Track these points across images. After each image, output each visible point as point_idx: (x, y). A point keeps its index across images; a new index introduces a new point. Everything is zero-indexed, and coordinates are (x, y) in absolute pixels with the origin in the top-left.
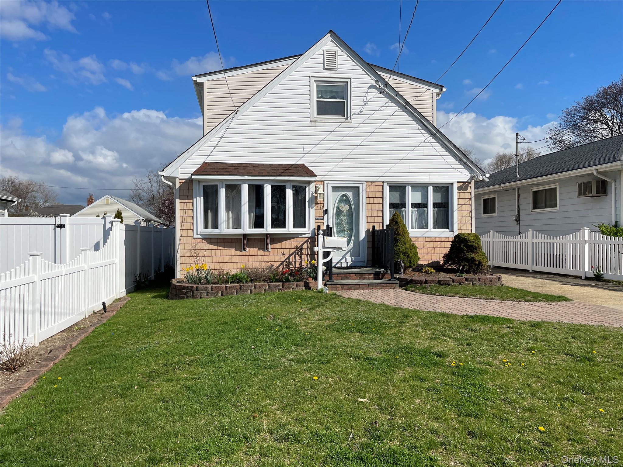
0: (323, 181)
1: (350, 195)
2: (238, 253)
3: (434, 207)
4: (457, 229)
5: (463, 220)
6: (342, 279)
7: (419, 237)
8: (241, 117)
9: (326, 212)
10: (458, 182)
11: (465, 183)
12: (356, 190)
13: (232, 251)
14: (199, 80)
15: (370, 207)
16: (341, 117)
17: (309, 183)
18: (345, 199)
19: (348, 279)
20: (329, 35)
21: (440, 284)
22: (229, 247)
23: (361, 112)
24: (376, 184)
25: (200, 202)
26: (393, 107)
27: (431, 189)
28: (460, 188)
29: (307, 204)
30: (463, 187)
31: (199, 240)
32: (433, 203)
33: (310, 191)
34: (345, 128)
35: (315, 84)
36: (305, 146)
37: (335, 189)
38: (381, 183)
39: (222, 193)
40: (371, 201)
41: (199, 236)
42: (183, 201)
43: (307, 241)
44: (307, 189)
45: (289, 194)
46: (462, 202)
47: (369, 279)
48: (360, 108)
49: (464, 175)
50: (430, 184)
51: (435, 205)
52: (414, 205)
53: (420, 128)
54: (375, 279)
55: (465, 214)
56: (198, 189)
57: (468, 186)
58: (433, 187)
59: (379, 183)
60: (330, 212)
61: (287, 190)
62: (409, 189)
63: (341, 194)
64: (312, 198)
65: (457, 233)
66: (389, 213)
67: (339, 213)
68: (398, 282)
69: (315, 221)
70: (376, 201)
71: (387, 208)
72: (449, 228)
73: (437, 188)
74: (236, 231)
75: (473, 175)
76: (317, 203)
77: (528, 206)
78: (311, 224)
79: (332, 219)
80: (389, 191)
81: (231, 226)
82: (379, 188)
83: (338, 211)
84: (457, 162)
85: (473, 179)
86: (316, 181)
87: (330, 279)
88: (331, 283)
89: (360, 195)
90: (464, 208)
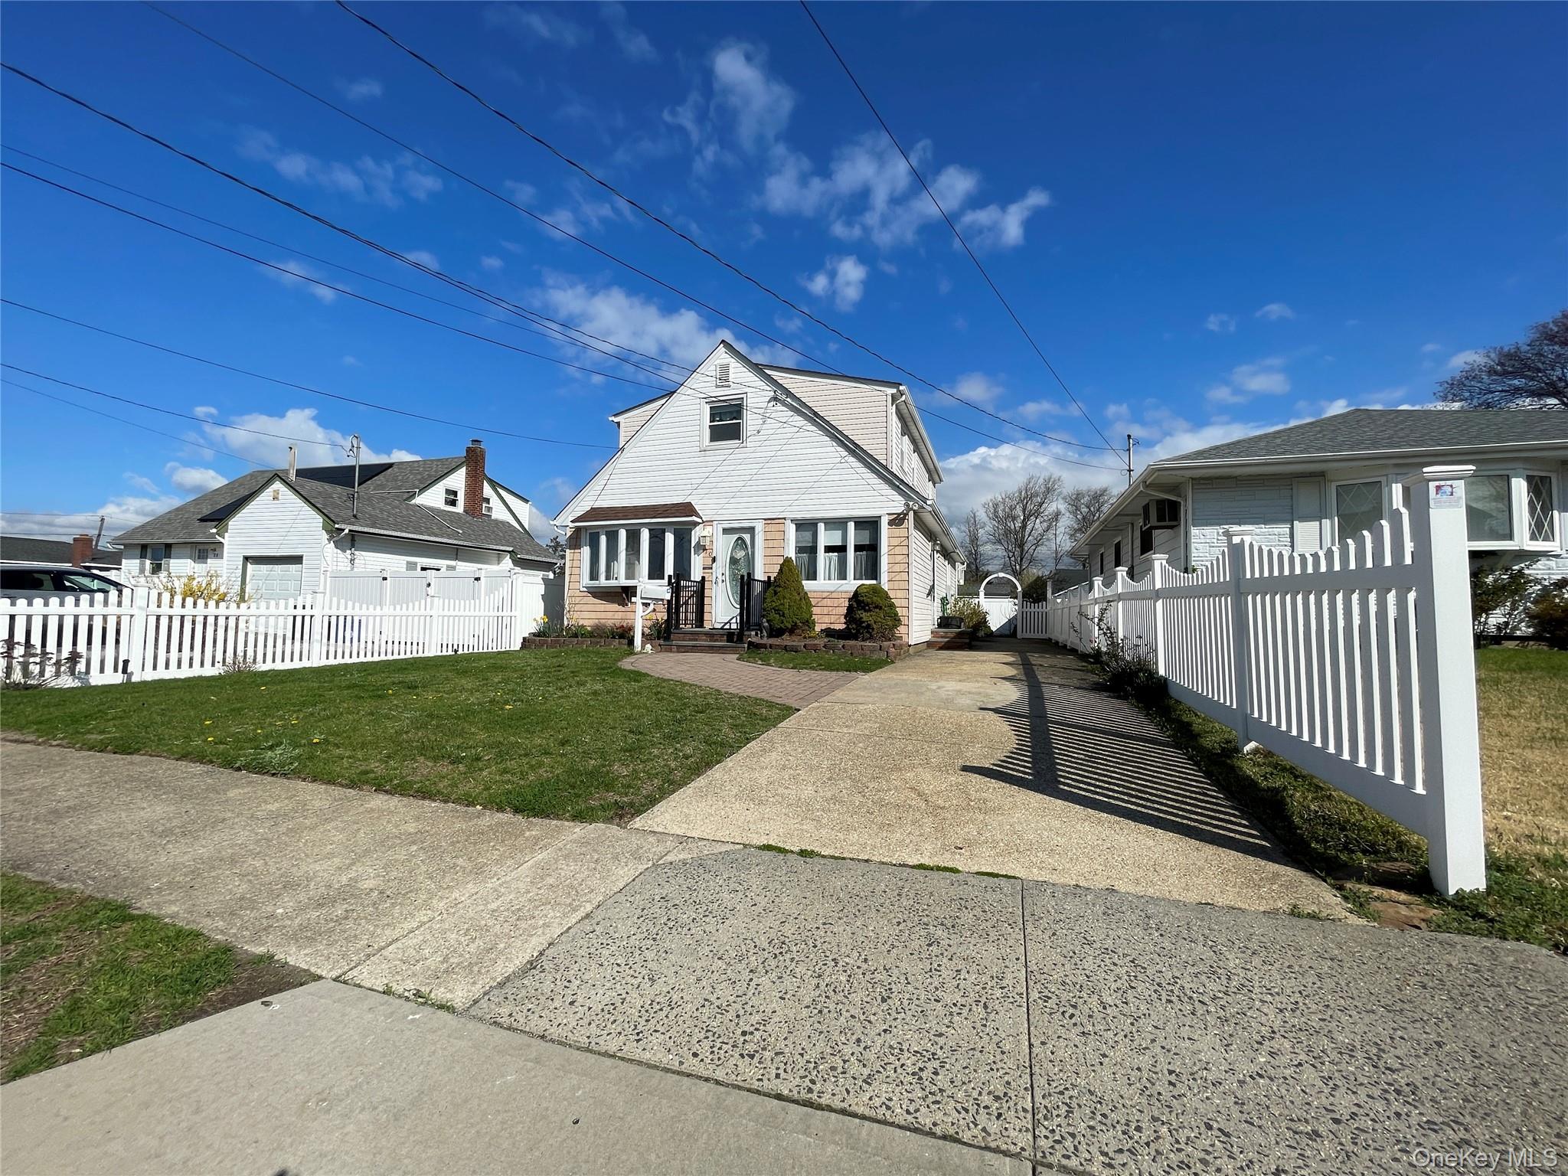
0: (712, 521)
1: (747, 537)
2: (623, 609)
3: (856, 551)
4: (887, 580)
5: (897, 568)
6: (690, 640)
7: (831, 592)
8: (629, 455)
9: (714, 560)
10: (889, 514)
11: (899, 514)
12: (751, 530)
13: (615, 607)
14: (616, 420)
15: (770, 551)
16: (737, 441)
17: (696, 524)
18: (741, 543)
19: (697, 640)
20: (722, 345)
23: (759, 432)
24: (777, 521)
25: (586, 551)
26: (799, 421)
27: (851, 526)
28: (891, 523)
29: (692, 550)
30: (897, 520)
31: (585, 594)
32: (855, 546)
33: (696, 535)
34: (740, 454)
35: (708, 407)
36: (693, 481)
37: (726, 531)
38: (783, 521)
39: (603, 539)
40: (771, 544)
41: (585, 589)
42: (573, 552)
43: (692, 596)
44: (693, 532)
45: (670, 539)
46: (895, 542)
47: (721, 641)
48: (757, 427)
49: (897, 504)
50: (850, 519)
51: (858, 548)
52: (829, 549)
53: (835, 444)
54: (728, 642)
55: (899, 558)
56: (585, 537)
57: (904, 519)
58: (855, 522)
59: (780, 521)
60: (719, 559)
61: (666, 533)
62: (821, 526)
63: (736, 536)
64: (699, 542)
65: (885, 586)
66: (794, 559)
67: (734, 561)
68: (746, 645)
69: (702, 571)
70: (775, 544)
71: (791, 553)
72: (876, 579)
73: (863, 523)
74: (612, 583)
75: (911, 503)
76: (705, 549)
77: (1138, 551)
78: (696, 574)
79: (722, 568)
80: (797, 531)
81: (608, 578)
82: (781, 527)
83: (732, 558)
84: (886, 487)
85: (912, 509)
86: (703, 522)
87: (667, 638)
88: (667, 643)
89: (756, 537)
90: (898, 550)
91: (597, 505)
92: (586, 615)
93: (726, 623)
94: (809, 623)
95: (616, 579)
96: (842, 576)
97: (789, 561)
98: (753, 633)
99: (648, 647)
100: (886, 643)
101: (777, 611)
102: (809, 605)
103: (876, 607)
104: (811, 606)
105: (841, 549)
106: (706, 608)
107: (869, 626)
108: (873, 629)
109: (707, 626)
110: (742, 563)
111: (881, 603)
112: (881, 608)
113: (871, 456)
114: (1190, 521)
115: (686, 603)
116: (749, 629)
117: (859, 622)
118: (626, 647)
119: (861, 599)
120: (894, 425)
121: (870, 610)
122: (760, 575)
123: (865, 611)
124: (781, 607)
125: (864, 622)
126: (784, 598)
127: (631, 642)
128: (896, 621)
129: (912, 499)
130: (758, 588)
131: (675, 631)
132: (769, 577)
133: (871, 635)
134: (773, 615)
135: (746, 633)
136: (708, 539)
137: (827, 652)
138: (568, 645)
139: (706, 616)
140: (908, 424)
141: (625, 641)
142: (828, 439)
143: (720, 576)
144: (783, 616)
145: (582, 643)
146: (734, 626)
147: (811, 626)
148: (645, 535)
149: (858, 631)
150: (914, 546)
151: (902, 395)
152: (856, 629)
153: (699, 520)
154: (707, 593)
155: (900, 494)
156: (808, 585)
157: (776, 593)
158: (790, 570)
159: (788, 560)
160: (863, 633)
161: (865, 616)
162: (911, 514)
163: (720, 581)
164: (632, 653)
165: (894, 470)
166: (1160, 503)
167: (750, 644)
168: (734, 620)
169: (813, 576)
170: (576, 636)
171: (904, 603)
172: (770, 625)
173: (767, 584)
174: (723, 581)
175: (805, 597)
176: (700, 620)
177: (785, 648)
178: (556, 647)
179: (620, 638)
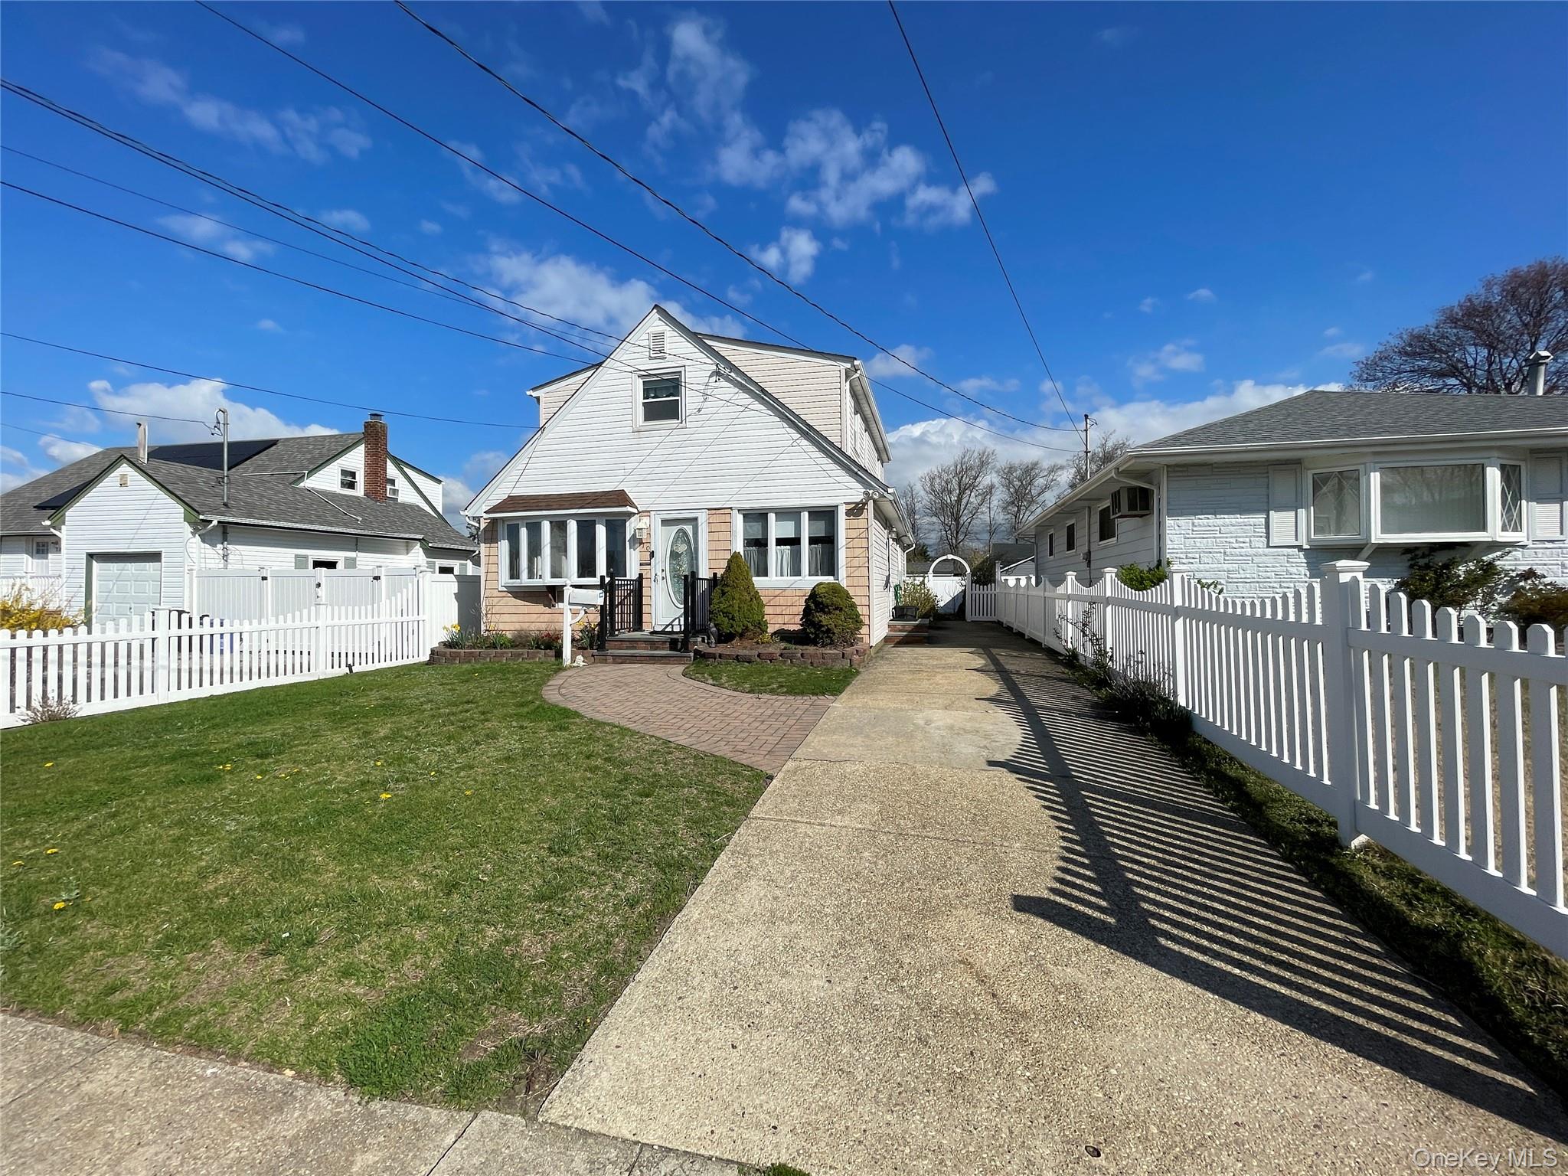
0: (649, 511)
1: (689, 529)
2: (547, 610)
3: (810, 544)
4: (845, 576)
5: (856, 563)
6: (628, 648)
7: (784, 590)
8: (551, 435)
9: (652, 554)
10: (846, 503)
11: (857, 504)
12: (694, 521)
13: (541, 608)
14: (535, 394)
15: (715, 545)
16: (675, 421)
17: (631, 514)
18: (682, 536)
19: (634, 648)
20: (655, 311)
21: (739, 661)
22: (537, 603)
23: (699, 411)
24: (722, 511)
25: (504, 546)
26: (744, 398)
27: (805, 516)
28: (849, 513)
29: (627, 543)
30: (855, 511)
31: (504, 594)
32: (810, 538)
33: (631, 526)
34: (679, 436)
35: (640, 381)
36: (627, 466)
37: (665, 522)
38: (729, 511)
39: (524, 533)
40: (716, 536)
41: (504, 589)
42: (488, 545)
43: (629, 595)
44: (628, 524)
45: (601, 532)
46: (854, 534)
47: (663, 649)
48: (697, 406)
49: (855, 492)
50: (804, 508)
51: (813, 541)
52: (780, 542)
53: (785, 425)
54: (671, 649)
55: (857, 552)
56: (502, 530)
57: (862, 509)
58: (809, 512)
59: (726, 511)
60: (657, 554)
61: (597, 526)
62: (772, 517)
63: (675, 529)
64: (634, 535)
65: (844, 583)
66: (742, 553)
67: (675, 555)
68: (692, 654)
69: (639, 567)
70: (722, 536)
71: (739, 547)
72: (833, 575)
73: (817, 514)
74: (536, 582)
75: (871, 492)
76: (641, 543)
77: (1096, 536)
78: (632, 571)
79: (661, 564)
80: (744, 521)
81: (531, 575)
82: (727, 518)
83: (672, 552)
84: (843, 473)
85: (872, 498)
86: (639, 512)
87: (601, 648)
88: (601, 653)
89: (700, 528)
90: (856, 543)
91: (517, 492)
92: (506, 618)
93: (668, 626)
94: (761, 626)
95: (541, 577)
96: (796, 571)
97: (737, 557)
98: (700, 639)
99: (580, 658)
100: (849, 650)
101: (726, 614)
102: (761, 605)
103: (836, 609)
104: (763, 606)
105: (794, 542)
106: (645, 609)
107: (829, 630)
108: (834, 633)
109: (647, 628)
110: (685, 560)
111: (841, 603)
112: (841, 610)
113: (825, 439)
114: (1164, 510)
115: (622, 603)
116: (695, 635)
117: (818, 626)
118: (553, 659)
119: (820, 600)
120: (848, 404)
121: (830, 613)
122: (704, 573)
123: (825, 613)
124: (730, 609)
125: (823, 626)
126: (733, 599)
127: (559, 654)
128: (858, 623)
129: (871, 487)
130: (703, 586)
131: (611, 638)
132: (715, 574)
133: (832, 640)
134: (721, 619)
135: (692, 640)
136: (645, 531)
137: (784, 662)
138: (484, 659)
139: (645, 618)
140: (861, 402)
141: (552, 653)
142: (778, 419)
143: (659, 573)
144: (733, 619)
145: (502, 655)
146: (677, 629)
147: (764, 628)
148: (572, 527)
149: (817, 636)
150: (874, 538)
151: (856, 370)
152: (815, 633)
153: (635, 511)
154: (645, 591)
155: (858, 481)
156: (758, 582)
157: (723, 593)
158: (739, 567)
159: (735, 556)
160: (822, 638)
161: (824, 619)
162: (871, 503)
163: (659, 578)
164: (560, 669)
165: (848, 453)
166: (1132, 490)
167: (697, 652)
168: (676, 622)
169: (764, 572)
170: (494, 646)
171: (865, 601)
172: (718, 630)
173: (714, 581)
174: (663, 578)
175: (755, 596)
176: (638, 624)
177: (737, 658)
178: (469, 662)
179: (546, 649)
